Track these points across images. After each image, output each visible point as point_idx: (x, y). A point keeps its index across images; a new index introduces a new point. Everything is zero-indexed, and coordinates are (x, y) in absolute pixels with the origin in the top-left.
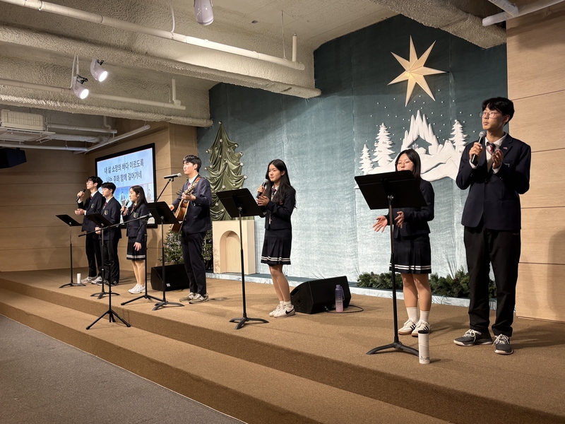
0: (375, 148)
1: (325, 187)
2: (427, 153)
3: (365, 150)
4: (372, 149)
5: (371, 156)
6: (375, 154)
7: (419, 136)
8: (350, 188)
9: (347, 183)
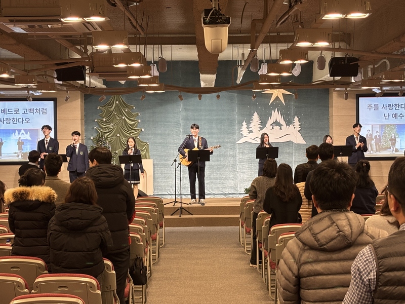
0: (251, 123)
2: (281, 129)
3: (244, 123)
4: (248, 123)
5: (248, 127)
6: (250, 126)
7: (276, 120)
8: (234, 143)
9: (231, 140)
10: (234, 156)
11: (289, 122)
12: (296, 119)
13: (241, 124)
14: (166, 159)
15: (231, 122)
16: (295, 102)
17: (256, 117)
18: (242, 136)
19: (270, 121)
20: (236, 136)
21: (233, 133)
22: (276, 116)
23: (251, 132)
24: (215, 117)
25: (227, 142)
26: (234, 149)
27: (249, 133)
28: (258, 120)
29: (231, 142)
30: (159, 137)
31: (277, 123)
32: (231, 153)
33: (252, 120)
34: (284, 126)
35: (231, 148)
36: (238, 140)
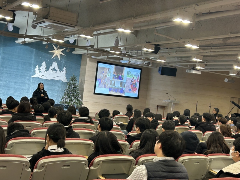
0: (41, 67)
1: (20, 74)
2: (56, 72)
3: (37, 66)
4: (40, 67)
5: (39, 69)
6: (40, 69)
8: (30, 76)
9: (28, 75)
10: (29, 84)
11: (61, 70)
12: (65, 68)
13: (35, 66)
15: (30, 65)
16: (65, 59)
17: (44, 64)
18: (35, 74)
19: (51, 68)
20: (31, 73)
21: (30, 71)
22: (55, 65)
23: (40, 72)
24: (21, 61)
25: (26, 76)
26: (29, 80)
27: (39, 72)
28: (45, 66)
31: (54, 69)
32: (28, 82)
33: (42, 65)
34: (58, 72)
35: (28, 80)
36: (33, 75)
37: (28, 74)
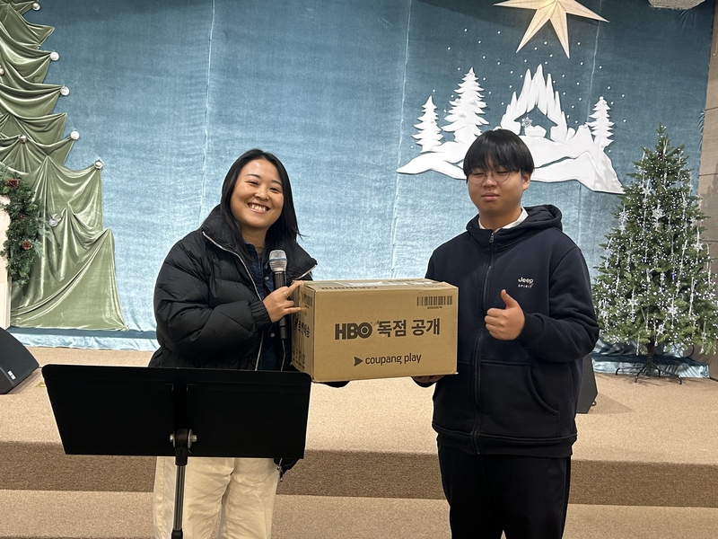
2: (547, 136)
4: (443, 107)
7: (536, 106)
8: (387, 170)
9: (379, 159)
10: (384, 217)
11: (576, 117)
12: (602, 107)
13: (417, 106)
14: (145, 205)
15: (384, 99)
16: (602, 50)
18: (416, 149)
19: (516, 108)
20: (397, 149)
21: (388, 138)
22: (537, 90)
23: (448, 137)
24: (331, 75)
25: (366, 168)
26: (384, 190)
27: (443, 141)
28: (476, 97)
29: (377, 166)
30: (124, 125)
31: (536, 116)
32: (376, 205)
33: (458, 96)
34: (561, 129)
35: (378, 189)
36: (405, 163)
37: (374, 153)
